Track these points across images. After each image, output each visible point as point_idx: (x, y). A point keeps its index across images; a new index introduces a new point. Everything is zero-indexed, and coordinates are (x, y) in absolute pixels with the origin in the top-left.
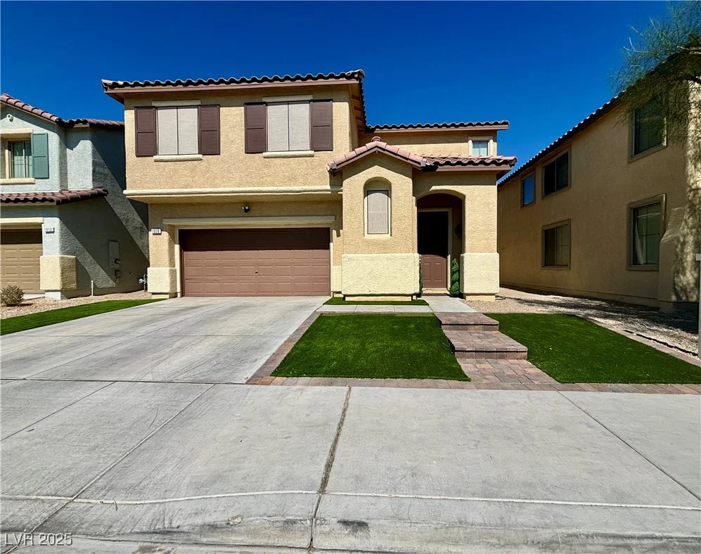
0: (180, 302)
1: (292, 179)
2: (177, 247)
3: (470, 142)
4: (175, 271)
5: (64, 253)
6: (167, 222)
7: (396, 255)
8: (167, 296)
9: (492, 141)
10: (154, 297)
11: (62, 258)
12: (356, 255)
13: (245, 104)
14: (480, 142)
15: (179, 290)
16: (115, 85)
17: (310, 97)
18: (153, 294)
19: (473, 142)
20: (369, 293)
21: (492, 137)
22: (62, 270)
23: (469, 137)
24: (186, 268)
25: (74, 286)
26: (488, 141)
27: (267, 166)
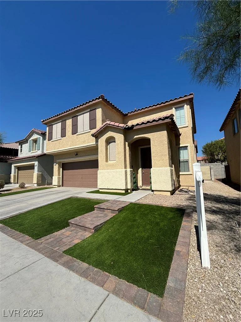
0: (61, 188)
1: (84, 142)
2: (61, 169)
3: (174, 108)
4: (60, 177)
5: (38, 172)
6: (58, 161)
7: (117, 170)
8: (57, 186)
9: (186, 105)
10: (54, 187)
11: (37, 174)
12: (103, 171)
13: (72, 117)
14: (180, 107)
15: (61, 184)
16: (44, 121)
17: (89, 110)
18: (54, 185)
19: (175, 108)
20: (107, 188)
21: (185, 103)
22: (37, 177)
23: (173, 107)
24: (64, 177)
25: (40, 182)
26: (184, 106)
27: (77, 138)
